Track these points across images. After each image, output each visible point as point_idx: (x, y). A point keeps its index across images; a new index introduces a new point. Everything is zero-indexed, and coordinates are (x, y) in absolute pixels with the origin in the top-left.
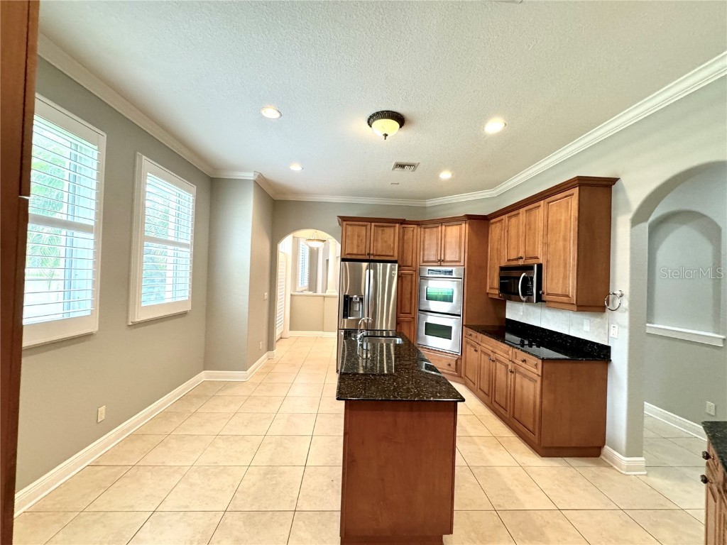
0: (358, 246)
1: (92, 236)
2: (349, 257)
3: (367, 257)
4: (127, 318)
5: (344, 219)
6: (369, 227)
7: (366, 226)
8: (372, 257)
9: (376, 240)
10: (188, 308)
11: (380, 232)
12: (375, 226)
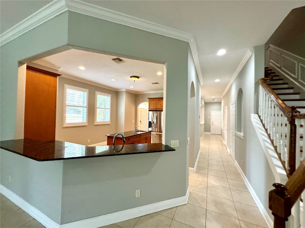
0: (153, 106)
1: (86, 108)
2: (150, 110)
3: (155, 110)
4: (94, 124)
5: (149, 99)
6: (156, 100)
7: (155, 100)
8: (157, 110)
9: (158, 104)
10: (110, 123)
11: (159, 102)
12: (158, 100)
